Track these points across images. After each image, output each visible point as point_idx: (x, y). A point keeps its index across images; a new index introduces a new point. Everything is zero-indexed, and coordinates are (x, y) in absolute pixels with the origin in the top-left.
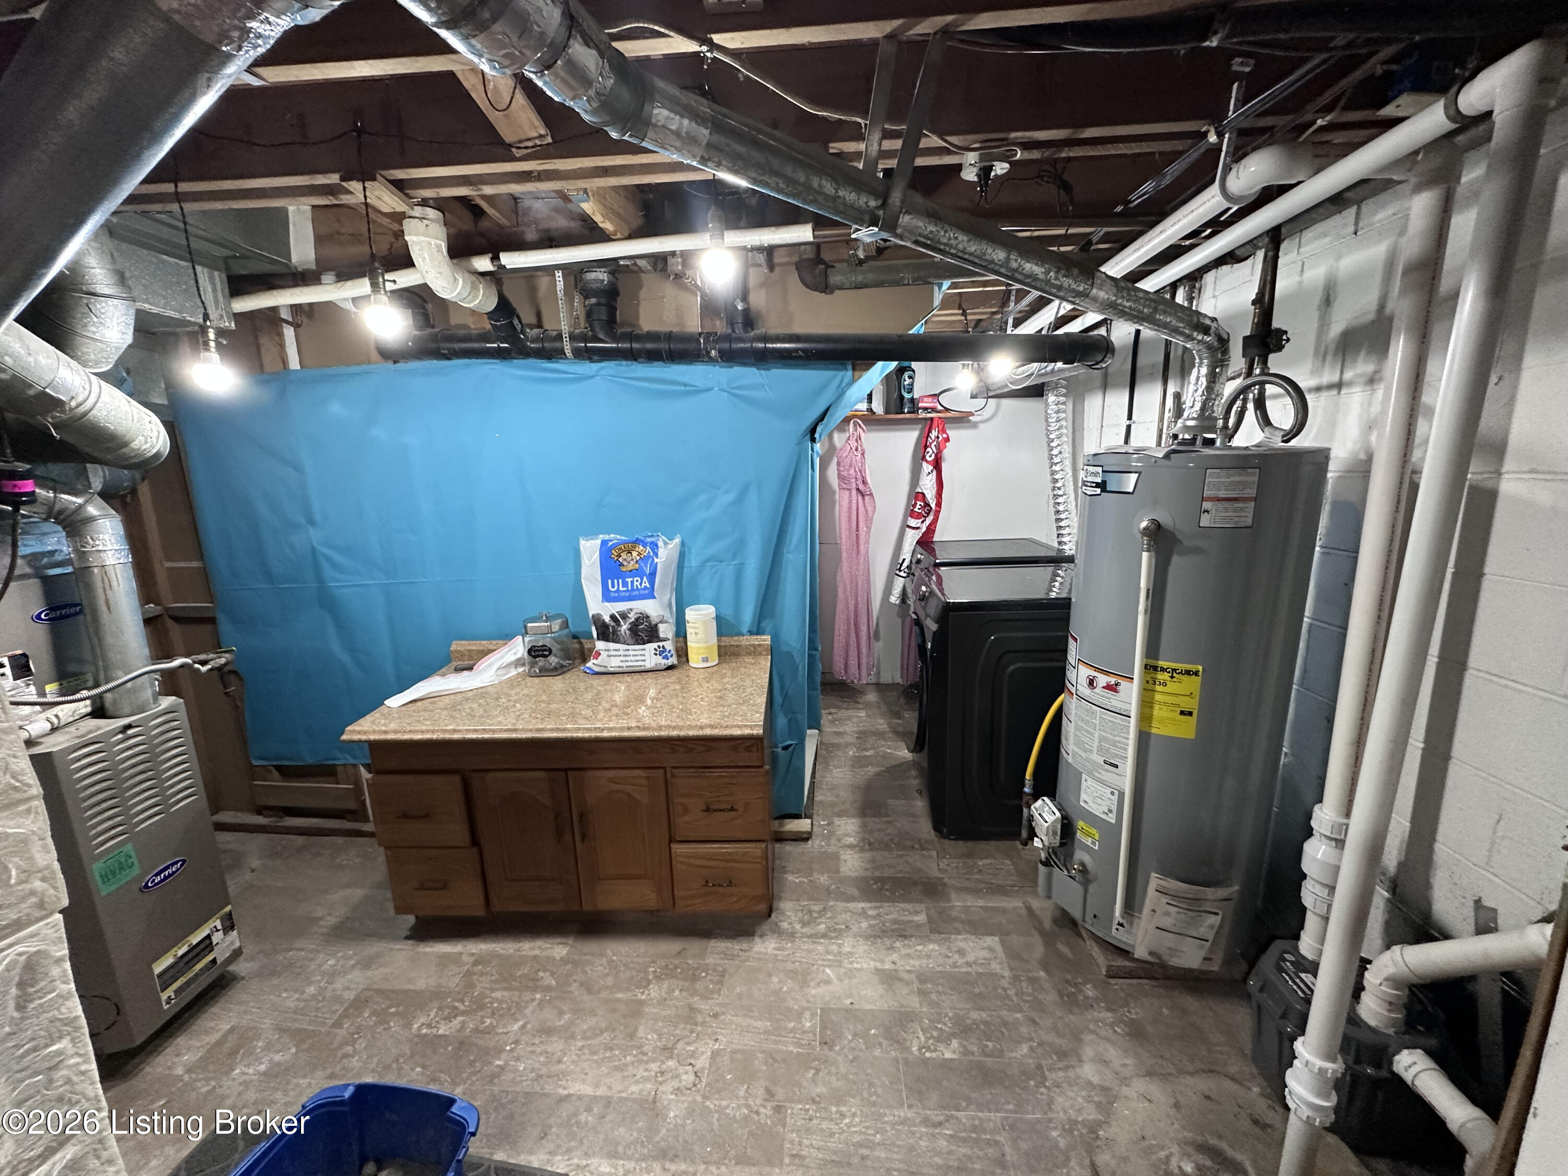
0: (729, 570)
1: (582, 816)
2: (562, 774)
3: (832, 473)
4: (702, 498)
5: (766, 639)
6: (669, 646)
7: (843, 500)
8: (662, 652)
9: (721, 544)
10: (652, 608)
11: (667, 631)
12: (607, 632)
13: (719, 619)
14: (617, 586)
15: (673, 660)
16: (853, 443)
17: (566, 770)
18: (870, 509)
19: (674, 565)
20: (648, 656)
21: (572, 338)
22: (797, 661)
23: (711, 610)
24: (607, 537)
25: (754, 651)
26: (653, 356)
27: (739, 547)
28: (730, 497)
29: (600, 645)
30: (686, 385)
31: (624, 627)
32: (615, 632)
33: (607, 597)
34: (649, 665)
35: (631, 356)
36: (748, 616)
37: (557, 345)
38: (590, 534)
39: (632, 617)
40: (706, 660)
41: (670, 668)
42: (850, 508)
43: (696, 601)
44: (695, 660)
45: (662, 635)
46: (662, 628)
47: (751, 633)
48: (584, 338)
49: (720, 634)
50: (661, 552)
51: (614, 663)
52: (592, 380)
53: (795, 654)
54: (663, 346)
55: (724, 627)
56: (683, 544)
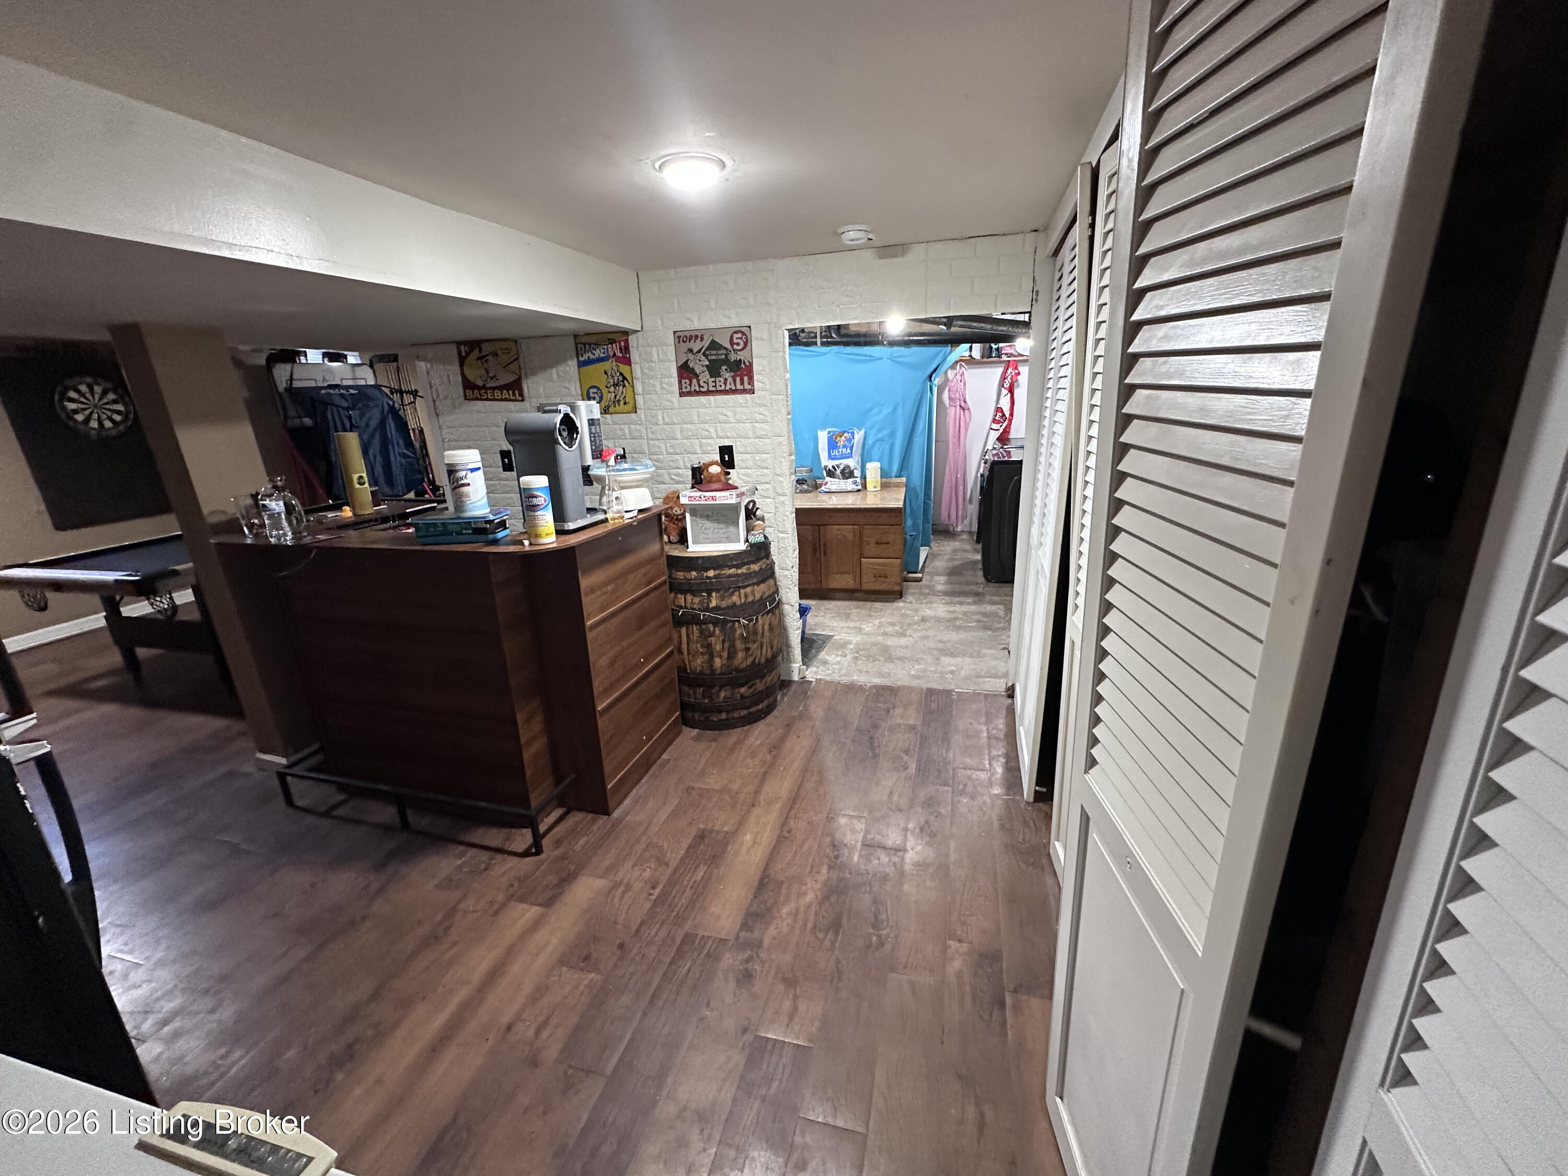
0: (888, 446)
1: (825, 545)
2: (817, 527)
3: (946, 396)
4: (876, 410)
5: (904, 480)
6: (858, 480)
7: (952, 413)
8: (855, 483)
9: (885, 432)
10: (852, 463)
11: (857, 473)
12: (831, 474)
13: (881, 469)
14: (835, 453)
15: (860, 487)
16: (959, 377)
17: (819, 526)
18: (968, 418)
19: (861, 443)
20: (849, 485)
21: (822, 337)
22: (919, 492)
23: (878, 464)
24: (830, 430)
25: (898, 485)
26: (858, 344)
27: (893, 434)
28: (890, 410)
29: (828, 479)
30: (870, 356)
31: (838, 471)
32: (833, 473)
33: (830, 457)
34: (849, 489)
35: (846, 344)
36: (895, 468)
37: (814, 340)
38: (823, 428)
39: (842, 467)
40: (875, 487)
41: (859, 490)
42: (955, 418)
43: (870, 461)
44: (870, 487)
45: (855, 475)
46: (855, 471)
47: (896, 477)
48: (826, 337)
49: (882, 477)
50: (856, 437)
51: (834, 488)
52: (825, 356)
53: (918, 489)
54: (862, 339)
55: (884, 474)
56: (865, 433)
